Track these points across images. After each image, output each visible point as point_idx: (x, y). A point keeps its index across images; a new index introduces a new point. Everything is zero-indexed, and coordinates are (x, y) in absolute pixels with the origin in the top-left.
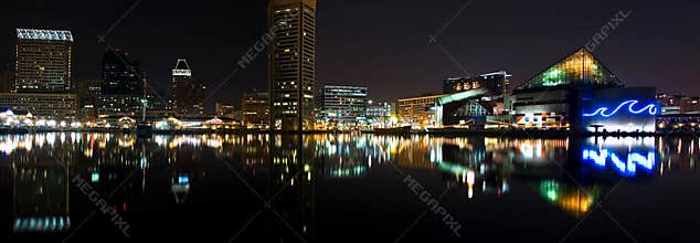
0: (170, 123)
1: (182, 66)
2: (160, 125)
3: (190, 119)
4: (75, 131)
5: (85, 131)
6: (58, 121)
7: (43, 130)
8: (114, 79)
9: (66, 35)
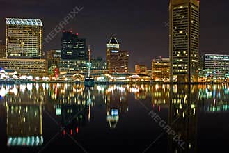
0: (106, 78)
1: (113, 42)
2: (99, 79)
3: (118, 75)
4: (45, 82)
5: (51, 82)
6: (34, 77)
7: (25, 82)
8: (69, 50)
9: (38, 23)
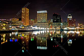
0: (68, 28)
2: (65, 29)
3: (72, 27)
4: (48, 30)
5: (50, 30)
6: (45, 28)
7: (42, 30)
8: (55, 19)
